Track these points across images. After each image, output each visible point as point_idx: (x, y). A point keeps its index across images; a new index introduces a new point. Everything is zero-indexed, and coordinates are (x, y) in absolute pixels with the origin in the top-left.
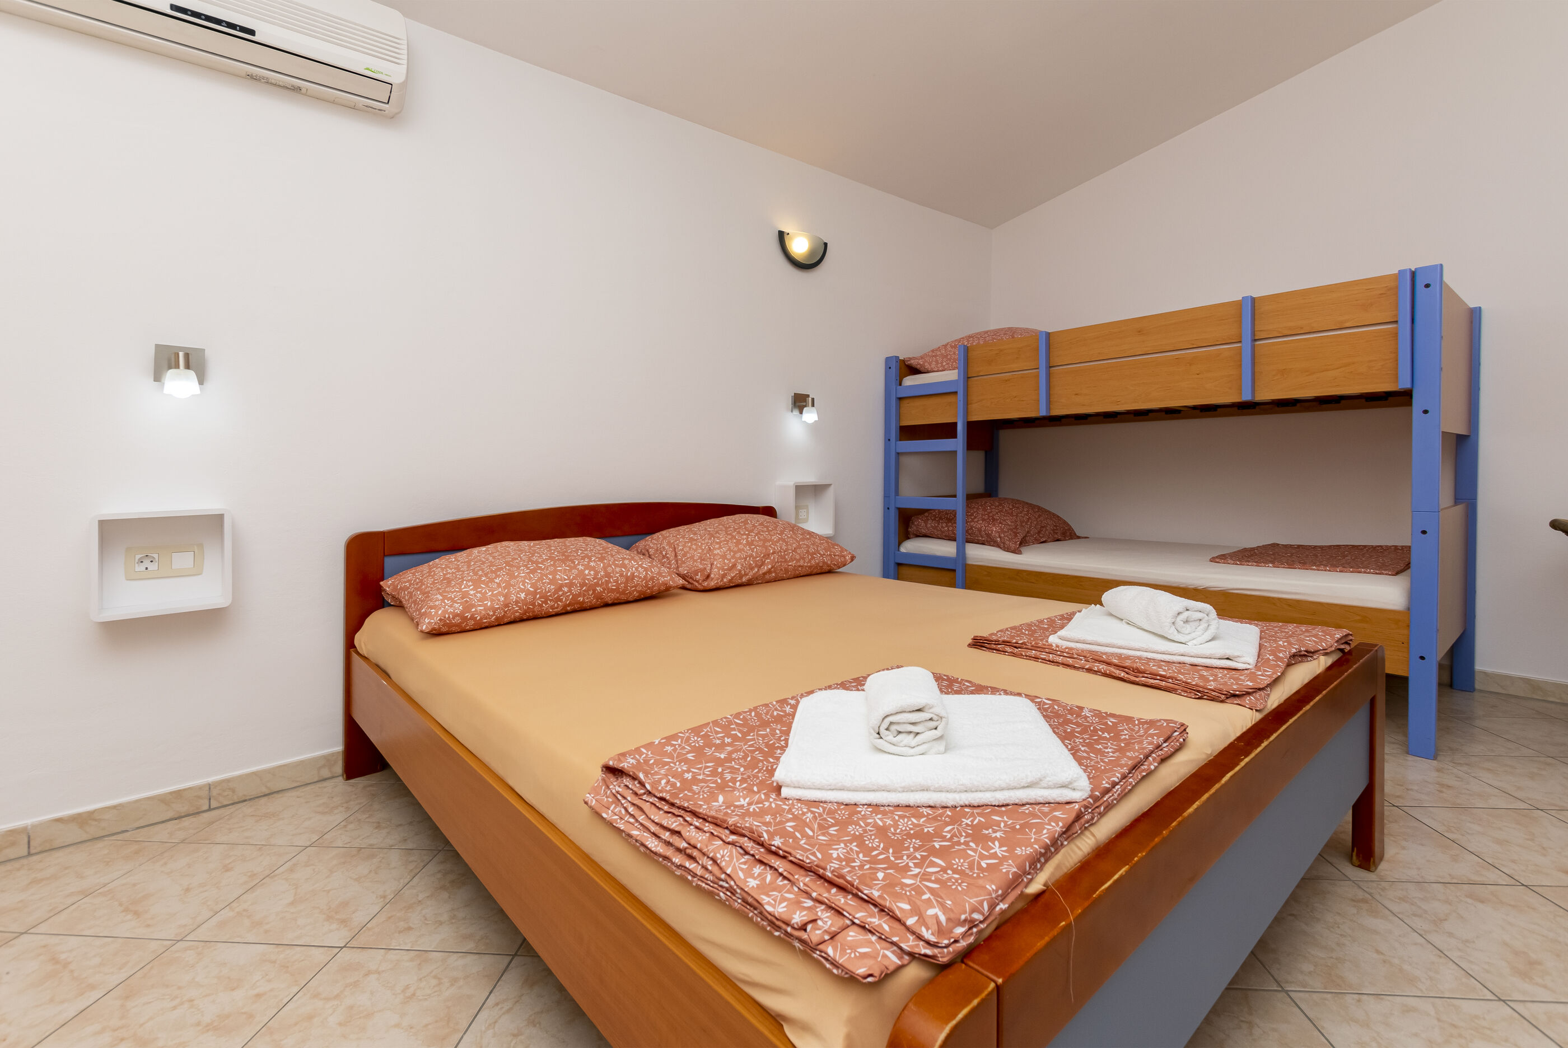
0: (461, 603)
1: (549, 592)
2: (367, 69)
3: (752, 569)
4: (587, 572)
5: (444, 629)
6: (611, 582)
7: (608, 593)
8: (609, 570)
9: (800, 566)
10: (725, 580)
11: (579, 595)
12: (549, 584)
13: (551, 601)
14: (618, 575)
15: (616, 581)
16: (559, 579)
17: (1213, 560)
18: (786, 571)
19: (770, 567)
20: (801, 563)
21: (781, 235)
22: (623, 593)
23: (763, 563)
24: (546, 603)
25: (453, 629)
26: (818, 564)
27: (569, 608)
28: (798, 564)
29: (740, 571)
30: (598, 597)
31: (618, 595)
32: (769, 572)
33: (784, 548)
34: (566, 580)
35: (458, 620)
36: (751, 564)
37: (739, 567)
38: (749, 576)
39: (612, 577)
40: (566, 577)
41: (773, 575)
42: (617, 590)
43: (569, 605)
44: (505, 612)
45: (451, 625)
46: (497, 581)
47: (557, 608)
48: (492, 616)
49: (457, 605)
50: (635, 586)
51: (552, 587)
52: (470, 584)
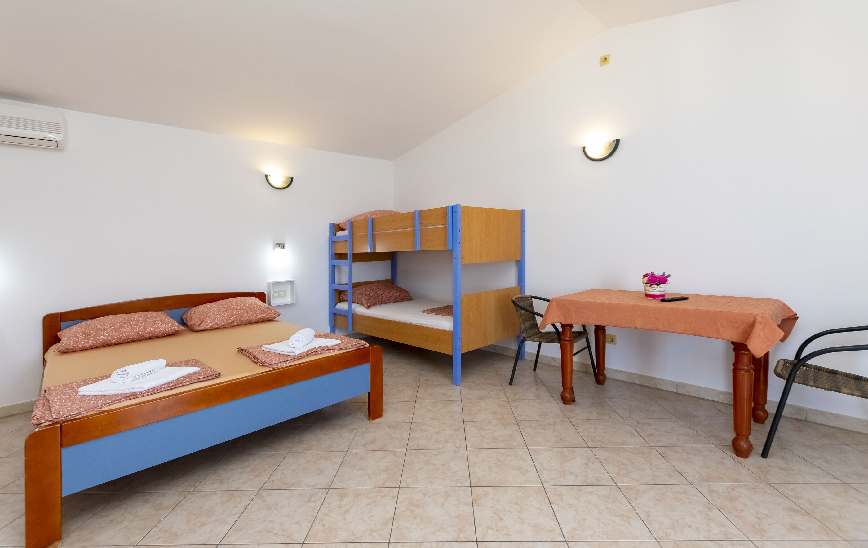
0: (74, 341)
1: (115, 335)
2: (45, 137)
3: (223, 321)
4: (135, 327)
5: (66, 351)
6: (147, 330)
7: (146, 334)
8: (147, 325)
9: (250, 319)
10: (208, 327)
11: (131, 336)
12: (115, 332)
13: (116, 338)
14: (151, 327)
15: (150, 330)
16: (121, 330)
17: (424, 311)
18: (243, 321)
19: (233, 320)
20: (251, 317)
21: (266, 176)
22: (154, 334)
23: (230, 319)
24: (114, 340)
25: (70, 351)
26: (261, 317)
27: (126, 341)
28: (250, 318)
29: (216, 323)
30: (141, 336)
31: (151, 335)
32: (233, 322)
33: (242, 312)
34: (124, 330)
35: (71, 347)
36: (222, 319)
37: (216, 321)
38: (223, 324)
39: (148, 328)
40: (124, 329)
41: (236, 323)
42: (150, 333)
43: (126, 339)
44: (94, 343)
45: (68, 349)
46: (92, 332)
47: (119, 341)
48: (88, 345)
49: (71, 342)
50: (160, 331)
51: (117, 333)
52: (81, 333)
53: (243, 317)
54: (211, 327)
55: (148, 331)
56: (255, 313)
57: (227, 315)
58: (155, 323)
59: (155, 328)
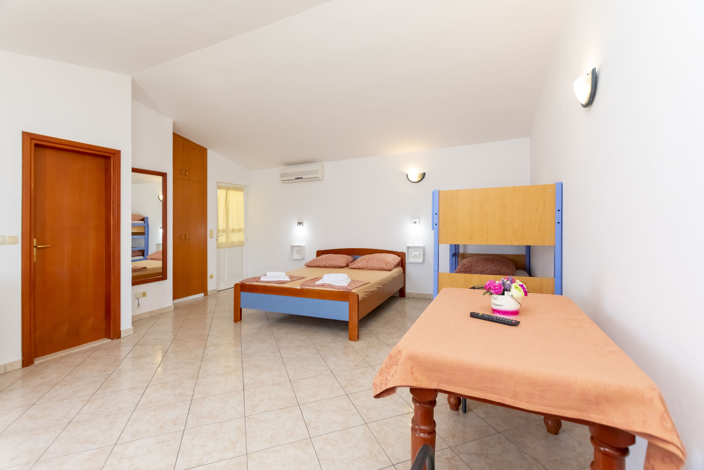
3: (362, 265)
10: (355, 267)
18: (372, 268)
21: (407, 175)
23: (366, 265)
26: (382, 267)
32: (367, 267)
37: (359, 264)
41: (369, 268)
53: (372, 265)
54: (357, 267)
55: (331, 264)
56: (379, 264)
57: (365, 262)
58: (335, 260)
59: (334, 263)
